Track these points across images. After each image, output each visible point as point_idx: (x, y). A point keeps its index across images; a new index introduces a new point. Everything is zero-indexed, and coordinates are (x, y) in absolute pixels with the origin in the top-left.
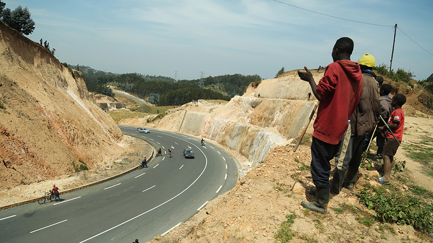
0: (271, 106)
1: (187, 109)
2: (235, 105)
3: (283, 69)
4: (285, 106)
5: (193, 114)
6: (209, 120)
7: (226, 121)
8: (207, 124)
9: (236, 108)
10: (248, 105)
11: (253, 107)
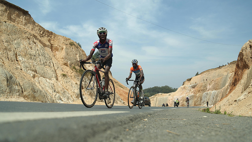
0: (203, 84)
1: (156, 96)
2: (182, 90)
3: (198, 73)
4: (211, 82)
5: (161, 98)
6: (171, 98)
7: (181, 96)
8: (171, 100)
9: (183, 91)
10: (190, 88)
11: (193, 88)
